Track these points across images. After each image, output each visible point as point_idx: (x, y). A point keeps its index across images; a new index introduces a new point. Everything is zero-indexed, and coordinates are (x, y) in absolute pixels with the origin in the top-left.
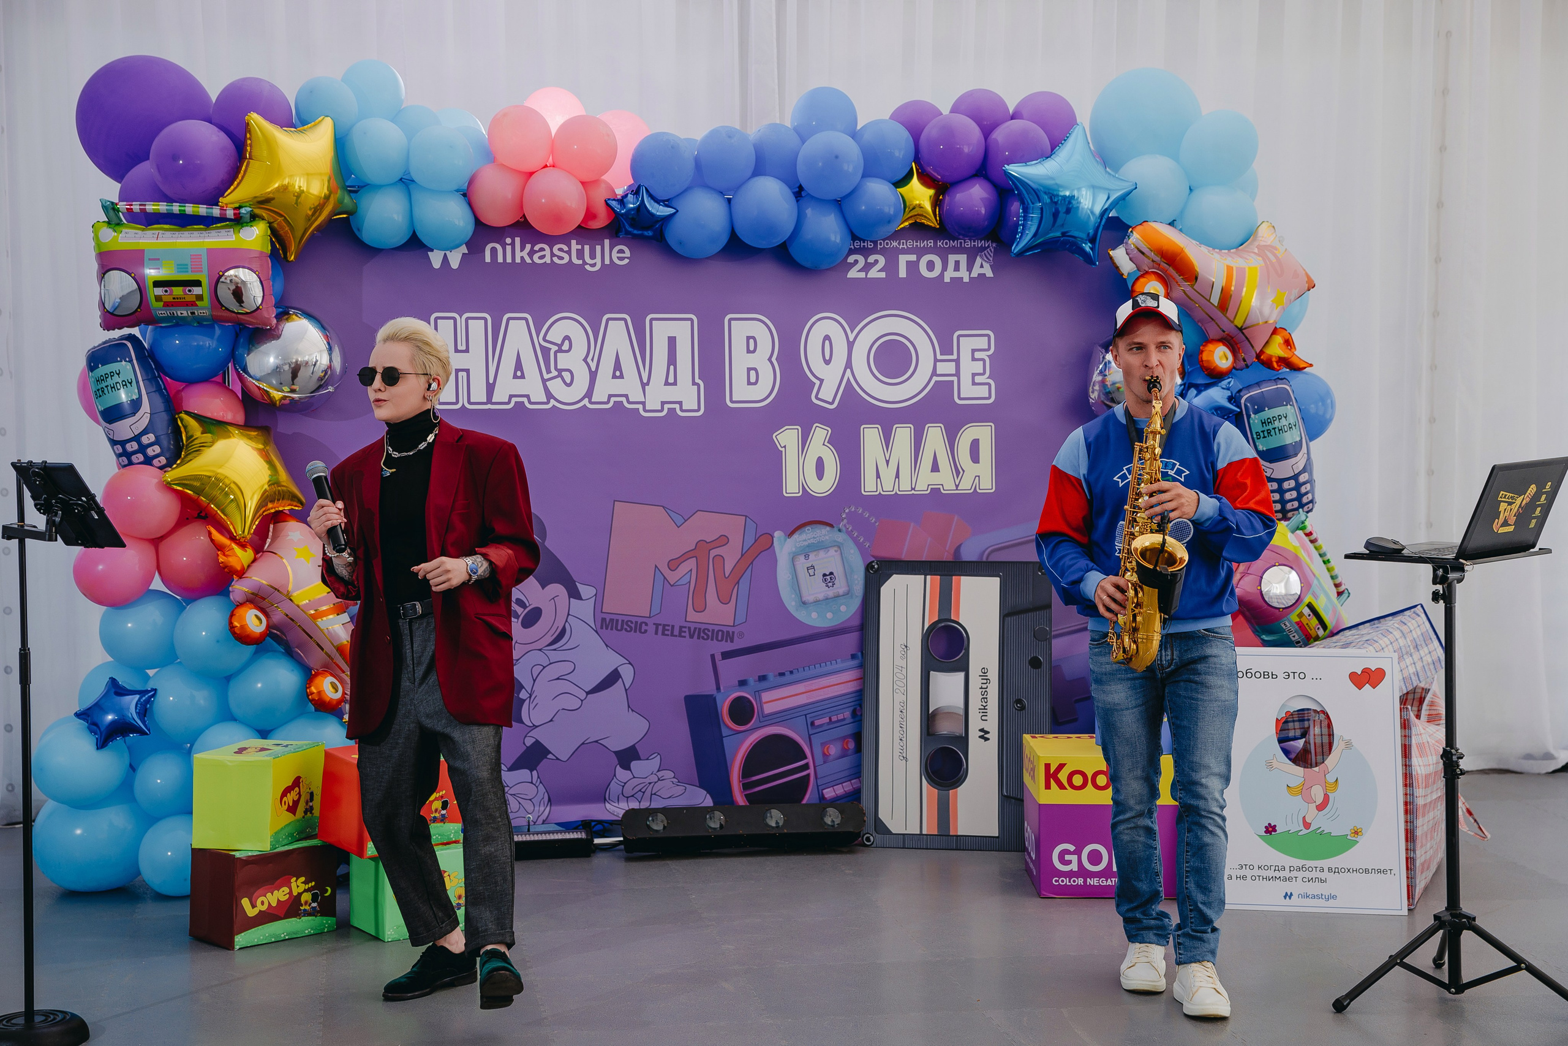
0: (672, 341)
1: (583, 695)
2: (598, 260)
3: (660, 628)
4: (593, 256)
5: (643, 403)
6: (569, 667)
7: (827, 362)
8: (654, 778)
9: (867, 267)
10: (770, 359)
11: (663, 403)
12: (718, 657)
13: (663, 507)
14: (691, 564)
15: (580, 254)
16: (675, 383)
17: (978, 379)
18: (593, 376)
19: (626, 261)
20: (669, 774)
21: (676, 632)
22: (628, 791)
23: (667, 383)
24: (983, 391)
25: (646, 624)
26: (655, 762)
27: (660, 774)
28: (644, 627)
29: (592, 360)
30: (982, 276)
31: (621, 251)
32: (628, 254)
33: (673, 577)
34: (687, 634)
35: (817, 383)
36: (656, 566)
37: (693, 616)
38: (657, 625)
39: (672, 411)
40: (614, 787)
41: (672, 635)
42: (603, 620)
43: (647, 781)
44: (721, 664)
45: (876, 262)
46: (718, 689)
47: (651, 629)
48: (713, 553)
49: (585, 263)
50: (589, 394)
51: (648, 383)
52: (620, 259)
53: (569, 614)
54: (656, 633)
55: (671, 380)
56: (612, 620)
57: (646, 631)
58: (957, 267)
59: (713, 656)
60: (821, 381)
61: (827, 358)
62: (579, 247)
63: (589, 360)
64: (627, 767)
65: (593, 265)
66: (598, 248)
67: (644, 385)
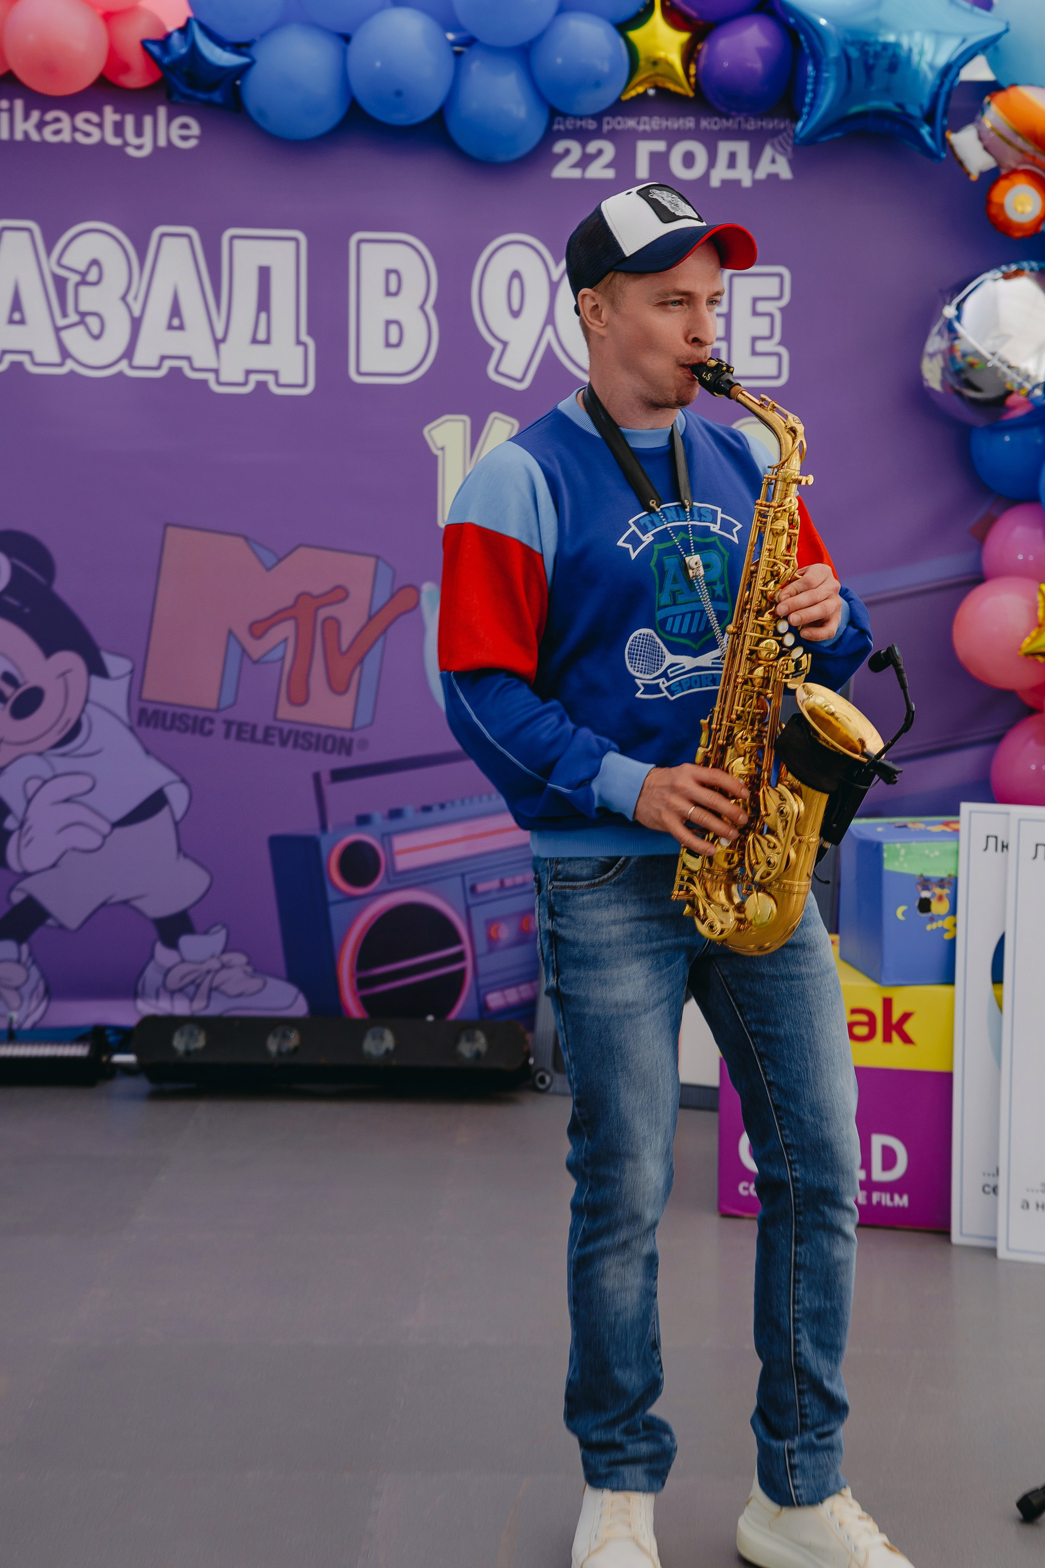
0: (264, 274)
1: (105, 828)
2: (147, 140)
3: (234, 729)
4: (139, 133)
5: (216, 371)
6: (84, 783)
7: (516, 314)
8: (215, 964)
9: (585, 161)
10: (422, 308)
11: (248, 372)
12: (325, 777)
13: (246, 538)
14: (286, 629)
15: (119, 129)
16: (267, 341)
17: (761, 346)
18: (136, 324)
19: (192, 143)
20: (238, 959)
21: (260, 734)
22: (173, 981)
23: (254, 341)
24: (768, 366)
25: (212, 721)
26: (218, 939)
27: (226, 958)
28: (207, 726)
29: (136, 298)
30: (773, 177)
31: (185, 126)
32: (195, 129)
33: (256, 648)
34: (276, 740)
35: (498, 347)
36: (230, 632)
37: (287, 712)
38: (229, 724)
39: (262, 386)
40: (152, 976)
41: (253, 739)
42: (143, 712)
43: (205, 967)
44: (332, 791)
45: (600, 152)
46: (324, 827)
47: (219, 728)
48: (323, 613)
49: (126, 144)
50: (129, 353)
51: (223, 340)
52: (185, 138)
53: (87, 701)
54: (227, 735)
55: (261, 336)
56: (156, 713)
57: (210, 733)
58: (732, 162)
59: (317, 777)
60: (505, 344)
61: (516, 307)
62: (117, 117)
63: (130, 298)
64: (172, 943)
65: (139, 147)
66: (148, 120)
67: (218, 342)
